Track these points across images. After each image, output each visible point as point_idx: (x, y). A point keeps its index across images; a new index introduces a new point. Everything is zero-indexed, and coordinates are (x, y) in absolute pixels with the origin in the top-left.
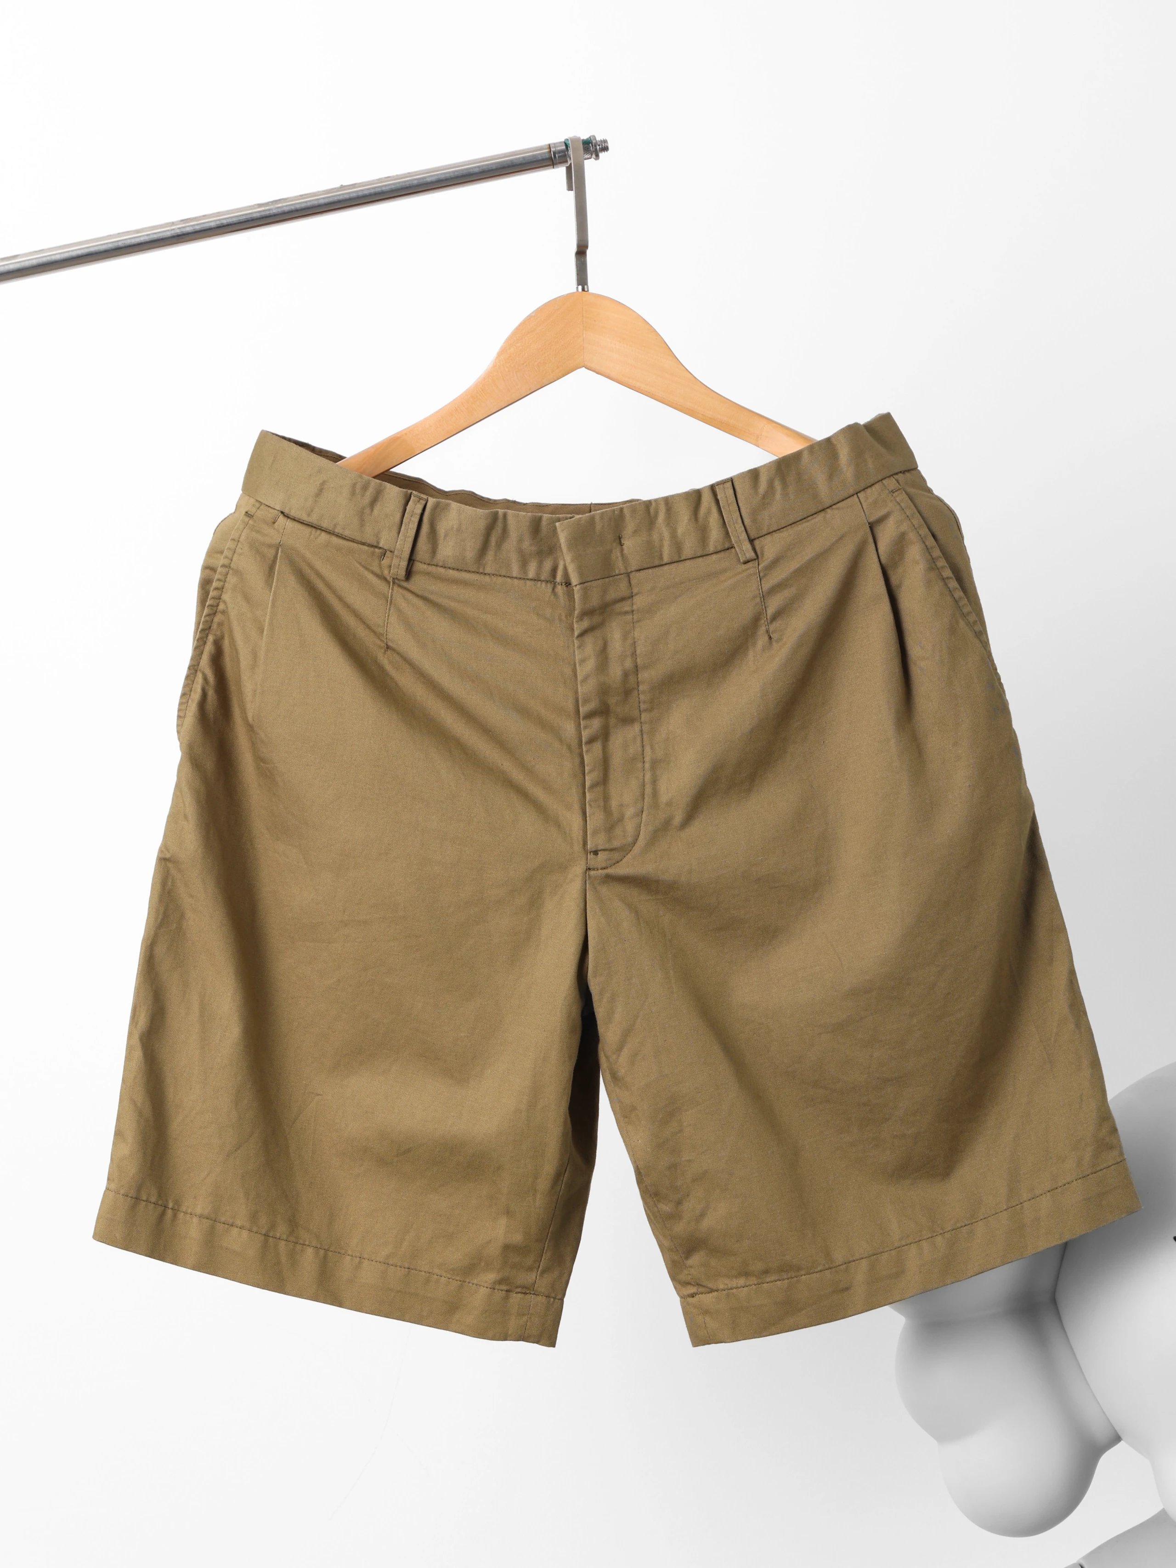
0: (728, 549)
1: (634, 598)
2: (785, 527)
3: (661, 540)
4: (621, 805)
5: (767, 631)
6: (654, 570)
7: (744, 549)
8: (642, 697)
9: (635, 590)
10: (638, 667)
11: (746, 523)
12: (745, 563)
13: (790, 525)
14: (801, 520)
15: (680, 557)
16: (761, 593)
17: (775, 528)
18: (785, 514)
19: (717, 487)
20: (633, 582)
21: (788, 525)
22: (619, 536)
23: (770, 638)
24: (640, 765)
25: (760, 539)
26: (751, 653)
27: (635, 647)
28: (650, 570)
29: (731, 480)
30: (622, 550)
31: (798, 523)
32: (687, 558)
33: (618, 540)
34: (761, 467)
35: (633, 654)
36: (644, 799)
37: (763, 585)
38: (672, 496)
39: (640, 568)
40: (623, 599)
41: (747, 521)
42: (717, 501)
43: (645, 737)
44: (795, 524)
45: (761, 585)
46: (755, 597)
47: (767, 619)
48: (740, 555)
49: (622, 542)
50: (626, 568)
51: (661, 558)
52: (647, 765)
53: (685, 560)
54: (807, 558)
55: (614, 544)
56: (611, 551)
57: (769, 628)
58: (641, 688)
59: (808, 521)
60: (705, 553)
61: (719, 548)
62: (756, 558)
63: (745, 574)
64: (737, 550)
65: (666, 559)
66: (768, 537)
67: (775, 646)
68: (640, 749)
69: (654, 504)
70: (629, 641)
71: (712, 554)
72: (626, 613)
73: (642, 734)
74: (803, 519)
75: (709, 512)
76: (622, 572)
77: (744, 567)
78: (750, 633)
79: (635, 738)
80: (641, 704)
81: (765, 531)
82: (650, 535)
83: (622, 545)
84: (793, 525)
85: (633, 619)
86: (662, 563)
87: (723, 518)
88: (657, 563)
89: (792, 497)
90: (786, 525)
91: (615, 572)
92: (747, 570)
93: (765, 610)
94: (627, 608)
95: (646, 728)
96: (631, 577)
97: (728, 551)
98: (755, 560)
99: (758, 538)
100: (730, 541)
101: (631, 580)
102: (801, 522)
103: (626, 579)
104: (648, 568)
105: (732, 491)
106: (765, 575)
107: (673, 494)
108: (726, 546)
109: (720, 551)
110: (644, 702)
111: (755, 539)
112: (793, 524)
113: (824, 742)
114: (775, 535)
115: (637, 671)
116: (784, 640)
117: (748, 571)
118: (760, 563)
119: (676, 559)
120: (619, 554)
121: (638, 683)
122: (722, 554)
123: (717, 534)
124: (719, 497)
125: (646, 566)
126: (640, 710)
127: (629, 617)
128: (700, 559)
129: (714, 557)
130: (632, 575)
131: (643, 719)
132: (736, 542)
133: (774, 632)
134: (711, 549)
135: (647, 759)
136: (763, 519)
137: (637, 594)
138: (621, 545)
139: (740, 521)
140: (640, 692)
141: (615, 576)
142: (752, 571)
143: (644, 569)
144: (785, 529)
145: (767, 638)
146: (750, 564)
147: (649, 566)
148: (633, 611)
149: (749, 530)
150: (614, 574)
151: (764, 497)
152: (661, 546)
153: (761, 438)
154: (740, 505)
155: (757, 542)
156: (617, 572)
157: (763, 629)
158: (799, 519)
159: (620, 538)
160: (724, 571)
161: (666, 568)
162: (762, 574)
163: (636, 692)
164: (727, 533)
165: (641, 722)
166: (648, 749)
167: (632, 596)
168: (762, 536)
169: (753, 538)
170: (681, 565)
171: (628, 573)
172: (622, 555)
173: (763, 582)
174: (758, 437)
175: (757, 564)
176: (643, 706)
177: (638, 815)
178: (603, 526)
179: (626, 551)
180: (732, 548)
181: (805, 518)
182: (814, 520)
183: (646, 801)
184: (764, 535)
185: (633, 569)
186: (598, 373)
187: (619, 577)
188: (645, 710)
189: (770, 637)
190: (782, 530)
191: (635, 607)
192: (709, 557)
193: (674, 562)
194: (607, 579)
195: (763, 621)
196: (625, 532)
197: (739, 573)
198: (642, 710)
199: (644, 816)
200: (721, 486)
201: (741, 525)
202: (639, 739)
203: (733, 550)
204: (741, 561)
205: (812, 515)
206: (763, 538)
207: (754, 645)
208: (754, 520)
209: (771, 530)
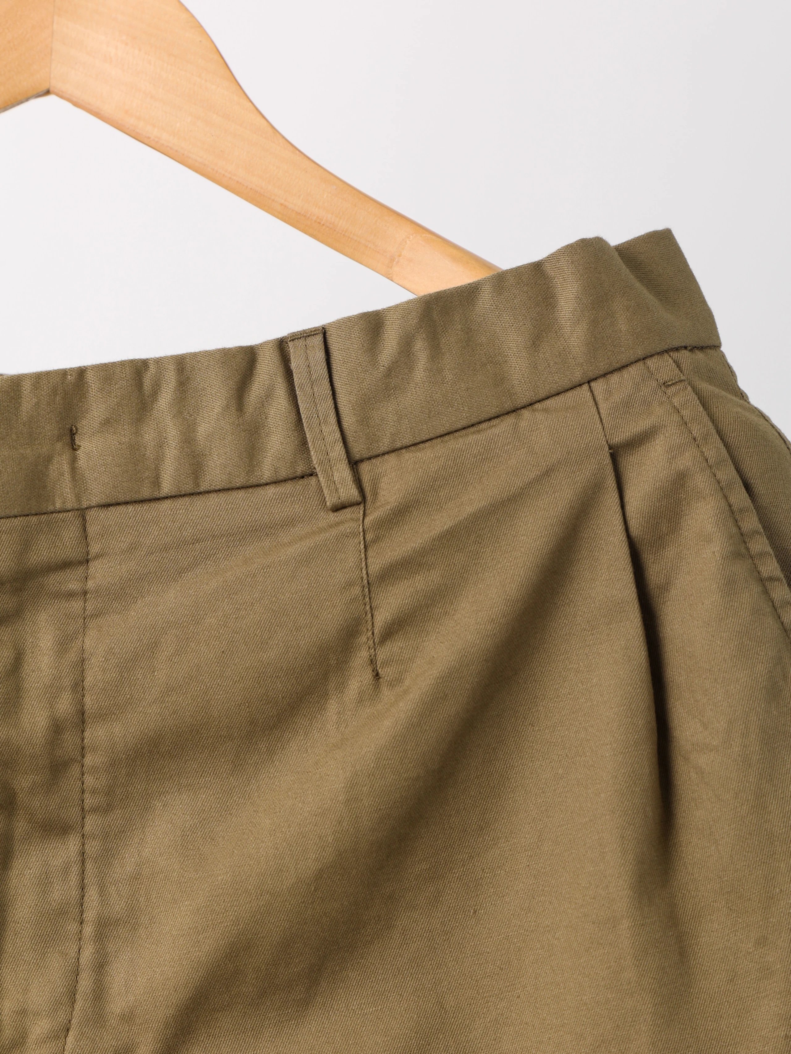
0: (303, 477)
1: (91, 564)
2: (427, 441)
3: (161, 445)
4: (23, 1013)
5: (372, 661)
6: (139, 507)
7: (336, 478)
8: (89, 780)
9: (95, 548)
10: (86, 715)
11: (345, 425)
12: (337, 509)
13: (441, 436)
14: (464, 428)
15: (198, 485)
16: (365, 577)
17: (407, 440)
18: (430, 412)
19: (291, 344)
20: (92, 530)
21: (437, 437)
22: (71, 430)
23: (377, 676)
24: (72, 927)
25: (374, 461)
26: (333, 706)
27: (83, 670)
28: (130, 508)
29: (324, 332)
30: (74, 460)
31: (457, 434)
32: (213, 488)
33: (68, 438)
34: (389, 309)
35: (76, 685)
36: (73, 1002)
37: (369, 560)
38: (194, 356)
39: (109, 501)
40: (65, 565)
41: (348, 421)
42: (289, 374)
43: (89, 866)
44: (451, 436)
45: (366, 559)
46: (350, 584)
47: (373, 633)
48: (326, 492)
49: (77, 442)
50: (78, 498)
51: (157, 482)
52: (88, 930)
53: (208, 492)
54: (469, 510)
55: (59, 446)
56: (49, 459)
57: (375, 655)
58: (89, 760)
59: (479, 431)
60: (253, 481)
61: (283, 473)
62: (359, 499)
63: (334, 532)
64: (321, 479)
65: (167, 487)
66: (392, 459)
67: (387, 693)
68: (75, 893)
69: (152, 368)
70: (72, 656)
71: (267, 484)
72: (71, 595)
73: (83, 862)
74: (469, 427)
75: (269, 395)
76: (69, 506)
77: (333, 518)
78: (333, 662)
79: (66, 870)
80: (87, 795)
81: (385, 445)
82: (137, 433)
83: (75, 450)
84: (447, 438)
85: (85, 609)
86: (156, 494)
87: (299, 410)
88: (146, 493)
89: (449, 376)
90: (432, 435)
91: (54, 504)
92: (338, 524)
93: (370, 615)
94: (74, 586)
95: (93, 847)
96: (88, 518)
97: (301, 482)
98: (358, 504)
99: (369, 458)
100: (308, 458)
101: (88, 525)
102: (464, 432)
103: (78, 522)
104: (126, 503)
105: (321, 355)
106: (377, 540)
107: (197, 350)
108: (300, 469)
109: (285, 481)
110: (93, 792)
111: (362, 461)
112: (446, 434)
113: (475, 912)
114: (407, 456)
115: (83, 723)
116: (407, 683)
117: (341, 528)
118: (368, 512)
119: (188, 488)
120: (66, 468)
121: (83, 748)
122: (288, 488)
123: (282, 443)
124: (293, 365)
125: (122, 498)
126: (83, 809)
127: (76, 605)
128: (241, 493)
129: (271, 491)
130: (91, 515)
131: (87, 828)
132: (321, 463)
133: (386, 663)
134: (266, 473)
135: (90, 915)
136: (383, 419)
137: (97, 557)
138: (74, 447)
139: (332, 419)
140: (85, 769)
141: (52, 513)
142: (348, 527)
143: (118, 504)
144: (427, 444)
145: (368, 675)
146: (347, 514)
147: (128, 499)
148: (85, 593)
149: (350, 439)
150: (51, 508)
151: (389, 373)
152: (159, 459)
153: (398, 262)
154: (337, 384)
155: (365, 468)
156: (58, 505)
157: (362, 655)
158: (459, 426)
159: (72, 434)
160: (290, 522)
161: (166, 504)
162: (369, 537)
163: (75, 770)
164: (304, 443)
165: (83, 835)
166: (92, 894)
167: (88, 561)
168: (378, 456)
169: (357, 457)
170: (199, 502)
171: (82, 509)
172: (73, 469)
173: (370, 553)
174: (392, 260)
175: (362, 512)
176: (89, 801)
177: (57, 1037)
178: (37, 404)
179: (82, 462)
180: (311, 475)
181: (473, 425)
182: (493, 429)
183: (79, 1005)
184: (383, 454)
185: (95, 501)
186: (76, 104)
187: (61, 515)
188: (94, 810)
189: (377, 674)
190: (422, 446)
191: (91, 584)
192: (261, 492)
193: (184, 495)
194: (34, 519)
195: (363, 639)
196: (84, 422)
197: (322, 530)
198: (87, 808)
199: (70, 1039)
200: (301, 343)
201: (336, 428)
202: (75, 869)
203: (313, 480)
204: (328, 504)
205: (490, 420)
206: (379, 459)
207: (341, 687)
208: (364, 420)
209: (399, 445)
